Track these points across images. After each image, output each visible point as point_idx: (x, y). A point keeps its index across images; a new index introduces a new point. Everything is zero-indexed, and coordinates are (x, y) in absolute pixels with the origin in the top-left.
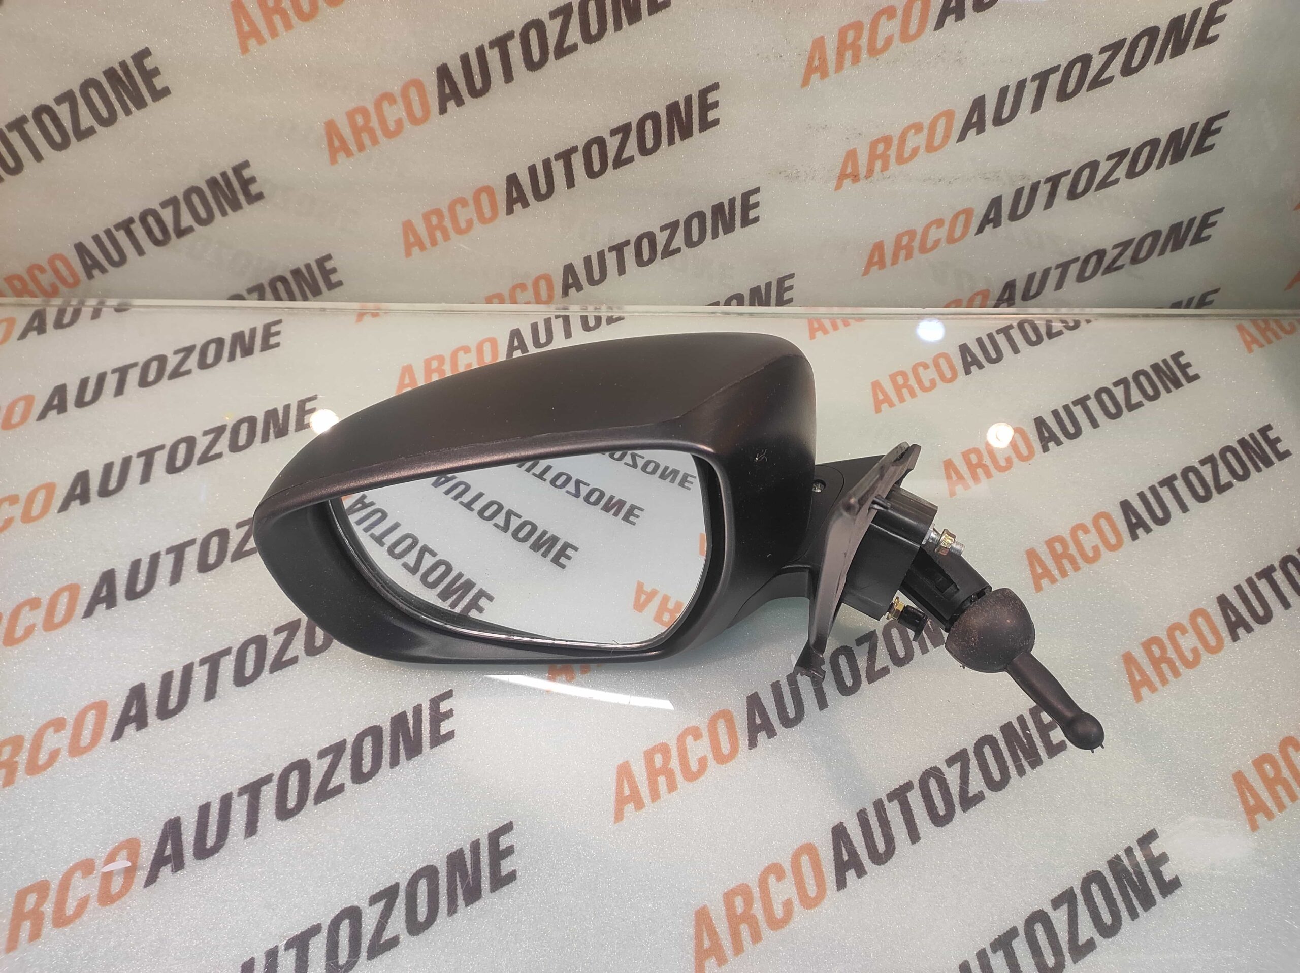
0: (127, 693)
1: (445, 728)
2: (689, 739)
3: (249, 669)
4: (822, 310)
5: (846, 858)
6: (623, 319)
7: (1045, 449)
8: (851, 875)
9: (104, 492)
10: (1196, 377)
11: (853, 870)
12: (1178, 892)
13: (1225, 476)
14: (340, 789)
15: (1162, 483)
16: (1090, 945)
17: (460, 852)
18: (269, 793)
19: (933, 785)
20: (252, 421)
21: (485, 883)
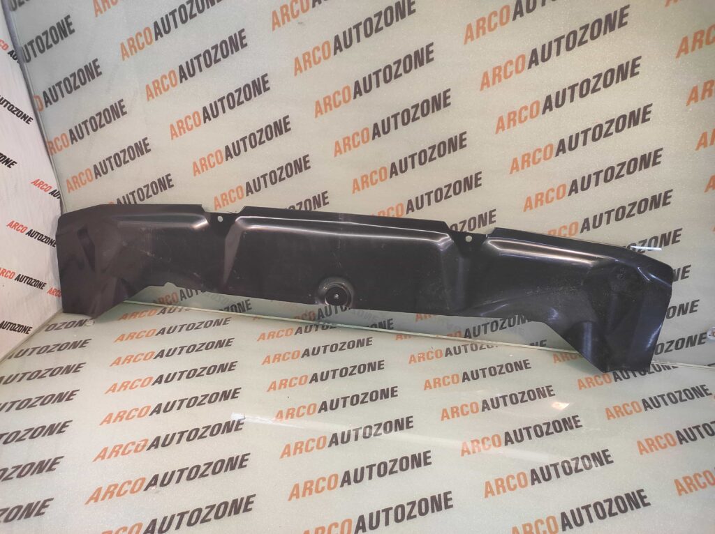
2: (311, 442)
7: (463, 381)
8: (346, 484)
9: (167, 355)
10: (530, 368)
12: (451, 509)
13: (526, 397)
14: (206, 437)
15: (500, 397)
16: (415, 516)
17: (233, 458)
18: (186, 435)
19: (382, 466)
20: (213, 343)
21: (237, 466)
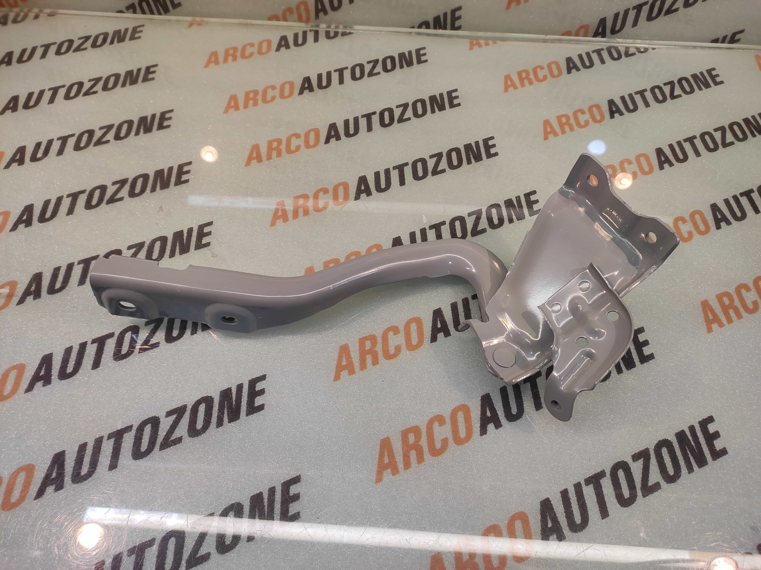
0: (22, 208)
1: (205, 240)
3: (94, 202)
4: (481, 34)
5: (439, 326)
6: (352, 33)
11: (442, 333)
